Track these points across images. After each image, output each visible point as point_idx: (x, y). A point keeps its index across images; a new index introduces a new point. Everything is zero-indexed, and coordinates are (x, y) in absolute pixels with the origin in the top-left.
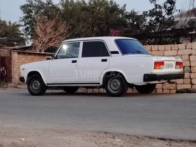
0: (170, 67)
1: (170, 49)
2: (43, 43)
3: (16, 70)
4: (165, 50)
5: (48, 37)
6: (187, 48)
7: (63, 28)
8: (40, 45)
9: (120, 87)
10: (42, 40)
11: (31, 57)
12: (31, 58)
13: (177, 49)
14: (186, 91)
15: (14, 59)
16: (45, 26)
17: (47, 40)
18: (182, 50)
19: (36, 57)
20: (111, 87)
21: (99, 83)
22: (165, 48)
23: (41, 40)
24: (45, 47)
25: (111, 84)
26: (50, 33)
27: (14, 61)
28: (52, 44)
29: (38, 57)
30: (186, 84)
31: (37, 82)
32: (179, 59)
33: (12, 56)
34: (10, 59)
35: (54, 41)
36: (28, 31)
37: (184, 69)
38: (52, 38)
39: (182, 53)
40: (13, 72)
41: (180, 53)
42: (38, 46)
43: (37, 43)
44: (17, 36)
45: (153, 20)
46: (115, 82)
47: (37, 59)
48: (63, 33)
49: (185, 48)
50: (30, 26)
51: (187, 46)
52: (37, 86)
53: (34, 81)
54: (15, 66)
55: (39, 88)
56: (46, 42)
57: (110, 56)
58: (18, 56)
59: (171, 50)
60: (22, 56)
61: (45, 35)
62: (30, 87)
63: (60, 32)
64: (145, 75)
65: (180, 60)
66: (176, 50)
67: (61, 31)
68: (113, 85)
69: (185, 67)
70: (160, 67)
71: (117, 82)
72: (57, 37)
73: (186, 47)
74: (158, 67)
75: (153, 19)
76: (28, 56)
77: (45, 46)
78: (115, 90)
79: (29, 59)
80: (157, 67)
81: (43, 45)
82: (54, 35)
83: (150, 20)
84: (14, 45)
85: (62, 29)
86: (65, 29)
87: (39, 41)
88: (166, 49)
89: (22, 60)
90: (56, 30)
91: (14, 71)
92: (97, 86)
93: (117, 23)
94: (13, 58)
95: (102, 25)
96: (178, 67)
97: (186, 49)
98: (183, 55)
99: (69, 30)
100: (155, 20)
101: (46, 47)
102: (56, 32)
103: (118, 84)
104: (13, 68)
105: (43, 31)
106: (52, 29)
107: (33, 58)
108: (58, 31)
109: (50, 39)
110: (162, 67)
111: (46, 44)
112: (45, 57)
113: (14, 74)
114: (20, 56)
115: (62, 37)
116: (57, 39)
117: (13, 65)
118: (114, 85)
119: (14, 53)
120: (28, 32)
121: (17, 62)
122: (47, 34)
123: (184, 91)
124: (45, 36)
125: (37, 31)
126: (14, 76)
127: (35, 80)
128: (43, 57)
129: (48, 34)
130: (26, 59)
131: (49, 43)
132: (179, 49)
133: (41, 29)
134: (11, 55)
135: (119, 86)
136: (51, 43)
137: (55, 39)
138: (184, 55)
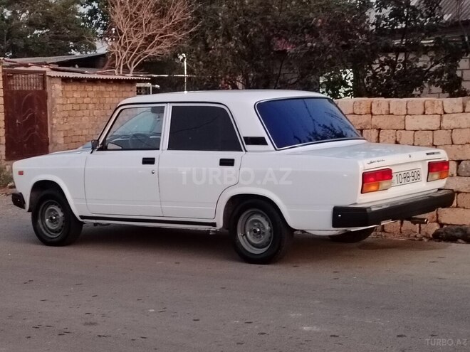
0: (412, 178)
1: (421, 111)
2: (132, 50)
3: (59, 124)
4: (407, 114)
5: (144, 32)
6: (467, 110)
7: (180, 10)
8: (125, 54)
9: (270, 238)
10: (130, 42)
11: (96, 88)
12: (98, 93)
13: (440, 111)
14: (459, 234)
15: (53, 96)
16: (135, 4)
17: (142, 41)
18: (454, 115)
19: (110, 89)
20: (245, 235)
21: (214, 225)
22: (407, 109)
23: (127, 41)
24: (137, 58)
25: (247, 228)
26: (149, 22)
27: (53, 101)
28: (153, 50)
29: (115, 88)
30: (464, 208)
31: (56, 208)
32: (438, 153)
33: (48, 90)
34: (43, 96)
35: (159, 43)
36: (96, 18)
37: (458, 168)
38: (152, 37)
39: (453, 124)
40: (52, 128)
41: (447, 122)
42: (118, 57)
43: (116, 50)
44: (73, 26)
45: (387, 16)
46: (256, 224)
47: (111, 93)
48: (181, 24)
49: (460, 109)
50: (98, 6)
51: (467, 105)
52: (55, 220)
53: (48, 207)
54: (57, 115)
55: (62, 226)
56: (139, 45)
57: (242, 151)
58: (64, 88)
59: (424, 113)
60: (75, 87)
61: (135, 29)
62: (39, 221)
63: (173, 21)
64: (337, 210)
65: (442, 155)
66: (437, 114)
67: (175, 17)
68: (250, 231)
69: (462, 163)
70: (379, 186)
71: (261, 222)
72: (166, 31)
73: (464, 107)
74: (373, 188)
75: (386, 12)
76: (89, 88)
77: (136, 55)
78: (257, 245)
79: (91, 94)
80: (369, 186)
81: (132, 54)
82: (158, 28)
83: (378, 17)
84: (65, 51)
85: (177, 12)
86: (185, 12)
87: (122, 44)
88: (409, 113)
89: (73, 97)
90: (163, 14)
91: (54, 126)
92: (209, 231)
93: (292, 22)
94: (49, 95)
95: (251, 30)
96: (436, 176)
97: (464, 112)
98: (455, 128)
99: (196, 13)
100: (391, 17)
101: (140, 58)
102: (164, 21)
103: (264, 228)
104: (51, 120)
105: (131, 20)
106: (154, 13)
107: (102, 92)
108: (168, 18)
109: (149, 39)
110: (384, 184)
111: (138, 51)
112: (132, 89)
113: (54, 134)
114: (69, 87)
115: (178, 32)
116: (165, 38)
117: (51, 113)
118: (255, 231)
119: (52, 82)
120: (94, 21)
121: (59, 104)
122: (142, 24)
123: (457, 234)
124: (136, 31)
125: (115, 18)
126: (54, 139)
127: (52, 204)
128: (128, 88)
129: (144, 25)
130: (83, 95)
131: (146, 48)
132: (445, 113)
133: (126, 13)
134: (44, 87)
135: (267, 234)
136: (152, 47)
137: (162, 38)
138: (460, 128)
